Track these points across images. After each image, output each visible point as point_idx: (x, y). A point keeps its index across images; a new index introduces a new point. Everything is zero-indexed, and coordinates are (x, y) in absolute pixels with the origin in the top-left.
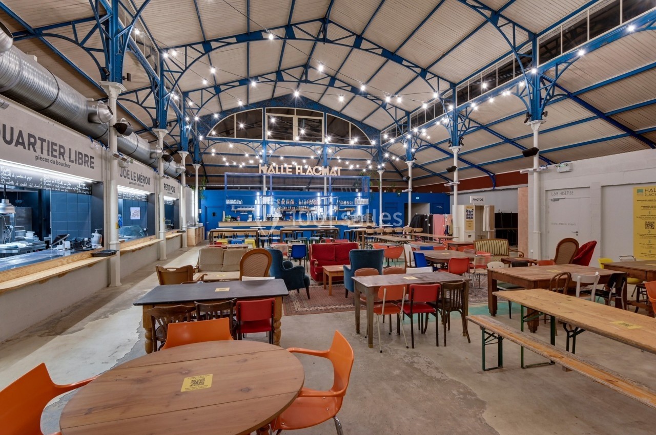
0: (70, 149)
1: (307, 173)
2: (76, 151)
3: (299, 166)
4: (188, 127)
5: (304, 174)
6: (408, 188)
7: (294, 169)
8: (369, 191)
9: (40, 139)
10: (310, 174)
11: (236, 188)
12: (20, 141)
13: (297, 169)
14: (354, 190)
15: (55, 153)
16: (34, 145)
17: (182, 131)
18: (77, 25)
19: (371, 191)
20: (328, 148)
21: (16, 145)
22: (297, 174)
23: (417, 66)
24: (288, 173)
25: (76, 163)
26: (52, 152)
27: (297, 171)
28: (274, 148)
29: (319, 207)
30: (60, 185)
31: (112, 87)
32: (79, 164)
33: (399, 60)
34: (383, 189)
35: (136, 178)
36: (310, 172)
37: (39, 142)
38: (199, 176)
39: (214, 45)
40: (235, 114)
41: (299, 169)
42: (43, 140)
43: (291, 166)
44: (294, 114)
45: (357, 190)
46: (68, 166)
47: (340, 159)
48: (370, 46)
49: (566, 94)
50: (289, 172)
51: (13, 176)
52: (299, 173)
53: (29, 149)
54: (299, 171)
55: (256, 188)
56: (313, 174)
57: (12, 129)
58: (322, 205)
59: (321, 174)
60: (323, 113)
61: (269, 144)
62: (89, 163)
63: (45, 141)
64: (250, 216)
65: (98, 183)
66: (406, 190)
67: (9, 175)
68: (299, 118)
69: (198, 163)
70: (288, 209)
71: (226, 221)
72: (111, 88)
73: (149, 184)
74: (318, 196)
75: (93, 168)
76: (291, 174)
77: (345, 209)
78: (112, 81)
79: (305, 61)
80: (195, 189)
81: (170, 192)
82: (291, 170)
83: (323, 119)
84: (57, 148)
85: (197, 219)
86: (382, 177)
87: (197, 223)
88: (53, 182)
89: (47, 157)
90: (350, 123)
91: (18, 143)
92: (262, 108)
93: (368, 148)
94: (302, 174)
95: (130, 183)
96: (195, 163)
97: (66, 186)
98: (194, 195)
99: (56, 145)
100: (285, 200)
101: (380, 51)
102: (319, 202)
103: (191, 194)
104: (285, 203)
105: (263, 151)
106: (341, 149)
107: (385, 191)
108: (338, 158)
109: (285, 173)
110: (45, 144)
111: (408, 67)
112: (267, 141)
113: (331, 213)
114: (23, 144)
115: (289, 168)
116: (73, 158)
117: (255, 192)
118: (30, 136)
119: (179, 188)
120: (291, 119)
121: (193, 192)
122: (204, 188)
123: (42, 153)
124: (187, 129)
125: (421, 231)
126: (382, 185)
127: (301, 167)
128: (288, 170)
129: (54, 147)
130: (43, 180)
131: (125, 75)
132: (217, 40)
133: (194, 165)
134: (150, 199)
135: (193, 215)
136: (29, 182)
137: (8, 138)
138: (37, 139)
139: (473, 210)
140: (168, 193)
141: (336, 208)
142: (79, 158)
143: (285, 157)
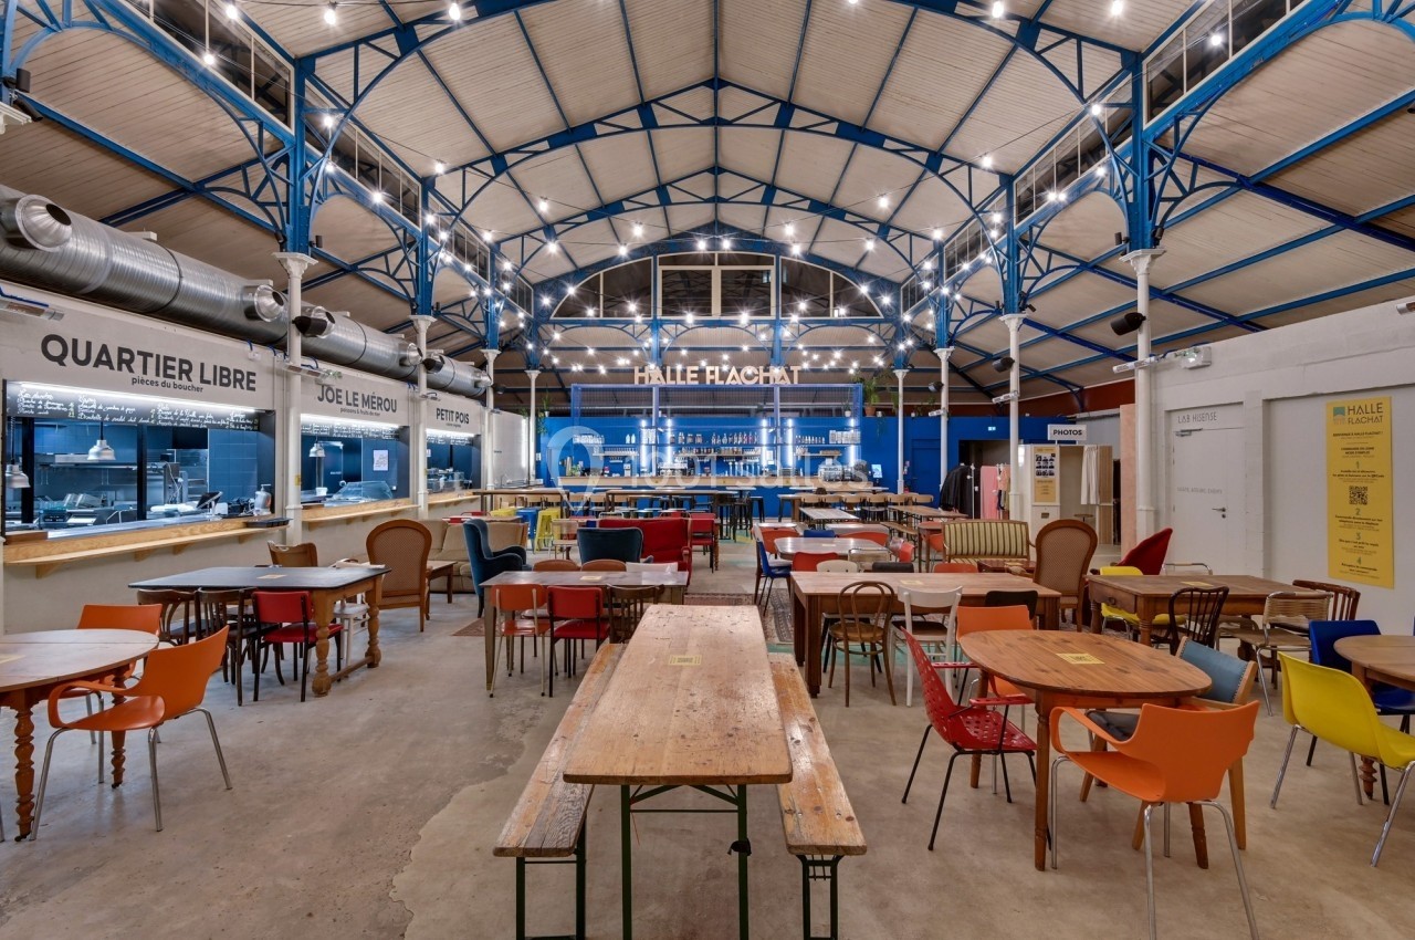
0: (202, 365)
1: (729, 382)
2: (215, 367)
3: (712, 368)
4: (498, 305)
5: (722, 383)
6: (938, 407)
7: (702, 372)
8: (875, 415)
9: (140, 353)
10: (734, 383)
11: (620, 412)
12: (104, 358)
13: (708, 372)
14: (840, 412)
15: (170, 372)
16: (129, 363)
17: (487, 313)
18: (249, 170)
19: (880, 414)
20: (783, 328)
21: (96, 365)
22: (708, 382)
23: (918, 148)
24: (690, 382)
25: (215, 384)
26: (165, 371)
27: (709, 377)
28: (673, 333)
29: (764, 448)
30: (190, 418)
31: (294, 260)
32: (222, 384)
33: (876, 139)
34: (907, 410)
35: (360, 402)
36: (735, 379)
37: (139, 360)
38: (537, 390)
39: (511, 158)
40: (601, 273)
41: (712, 373)
42: (146, 355)
43: (696, 368)
44: (713, 264)
45: (848, 414)
46: (198, 389)
47: (806, 349)
48: (811, 119)
49: (1235, 180)
50: (693, 379)
51: (100, 407)
52: (712, 381)
53: (120, 369)
54: (712, 377)
55: (639, 412)
56: (740, 383)
57: (89, 345)
58: (772, 446)
59: (758, 382)
60: (774, 256)
61: (665, 326)
62: (244, 383)
63: (151, 355)
64: (627, 466)
65: (268, 412)
66: (935, 413)
67: (94, 406)
68: (723, 272)
69: (535, 369)
70: (700, 452)
71: (572, 475)
72: (290, 262)
73: (394, 411)
74: (762, 428)
75: (253, 389)
76: (696, 383)
77: (821, 453)
78: (294, 251)
79: (712, 159)
80: (529, 415)
81: (454, 422)
82: (695, 375)
83: (772, 268)
84: (176, 364)
85: (533, 472)
86: (904, 383)
87: (532, 479)
88: (176, 414)
89: (155, 379)
90: (832, 272)
91: (98, 362)
92: (652, 258)
93: (874, 322)
94: (718, 382)
95: (342, 410)
96: (529, 369)
97: (203, 420)
98: (526, 426)
99: (173, 359)
100: (686, 436)
101: (832, 128)
102: (764, 439)
103: (519, 426)
104: (685, 440)
105: (651, 340)
106: (811, 329)
107: (913, 415)
108: (801, 346)
109: (684, 383)
110: (151, 362)
111: (897, 152)
112: (661, 320)
113: (791, 462)
114: (109, 363)
115: (693, 372)
116: (209, 375)
117: (638, 420)
118: (121, 350)
119: (481, 416)
120: (708, 274)
121: (524, 422)
122: (547, 413)
123: (145, 372)
124: (497, 310)
125: (929, 501)
126: (904, 400)
127: (717, 369)
128: (689, 375)
129: (170, 363)
130: (157, 411)
131: (312, 238)
132: (515, 150)
133: (527, 371)
134: (401, 436)
135: (524, 464)
136: (128, 416)
137: (82, 355)
138: (136, 353)
139: (1053, 455)
140: (449, 425)
141: (799, 451)
142: (222, 376)
143: (690, 349)
